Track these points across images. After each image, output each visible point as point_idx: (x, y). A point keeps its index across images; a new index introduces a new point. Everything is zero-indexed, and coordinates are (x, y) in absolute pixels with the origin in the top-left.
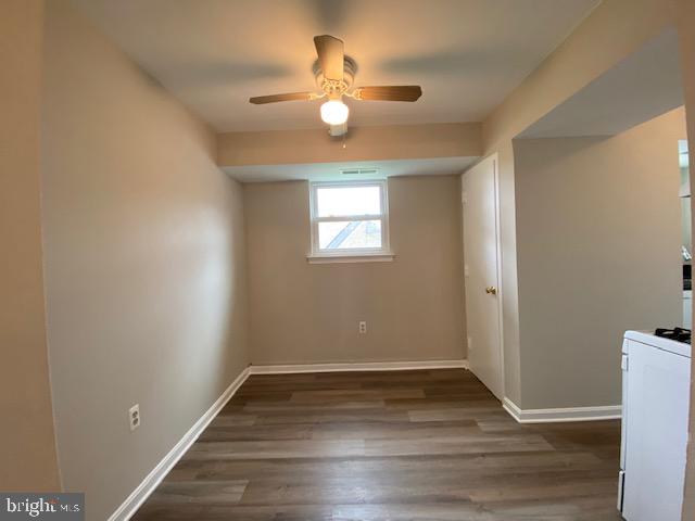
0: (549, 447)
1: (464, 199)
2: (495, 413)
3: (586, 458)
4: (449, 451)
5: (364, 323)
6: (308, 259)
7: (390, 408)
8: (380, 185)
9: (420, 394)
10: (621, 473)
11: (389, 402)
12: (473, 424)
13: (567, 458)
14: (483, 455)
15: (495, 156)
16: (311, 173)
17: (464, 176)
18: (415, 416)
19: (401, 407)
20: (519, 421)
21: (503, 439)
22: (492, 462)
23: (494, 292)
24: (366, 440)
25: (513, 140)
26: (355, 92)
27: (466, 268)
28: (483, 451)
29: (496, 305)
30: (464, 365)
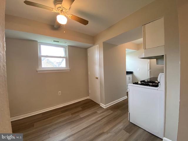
0: (112, 112)
1: (88, 55)
2: (99, 108)
3: (118, 112)
4: (94, 122)
5: (60, 92)
6: (37, 71)
7: (74, 116)
8: (65, 48)
9: (80, 109)
10: (129, 112)
11: (72, 114)
12: (96, 112)
13: (116, 113)
14: (102, 119)
15: (98, 45)
16: (40, 39)
17: (88, 49)
18: (82, 116)
19: (77, 114)
20: (105, 108)
21: (104, 113)
22: (104, 120)
23: (97, 78)
24: (70, 129)
25: (103, 42)
26: (69, 15)
27: (89, 73)
28: (101, 118)
29: (98, 81)
30: (88, 98)
